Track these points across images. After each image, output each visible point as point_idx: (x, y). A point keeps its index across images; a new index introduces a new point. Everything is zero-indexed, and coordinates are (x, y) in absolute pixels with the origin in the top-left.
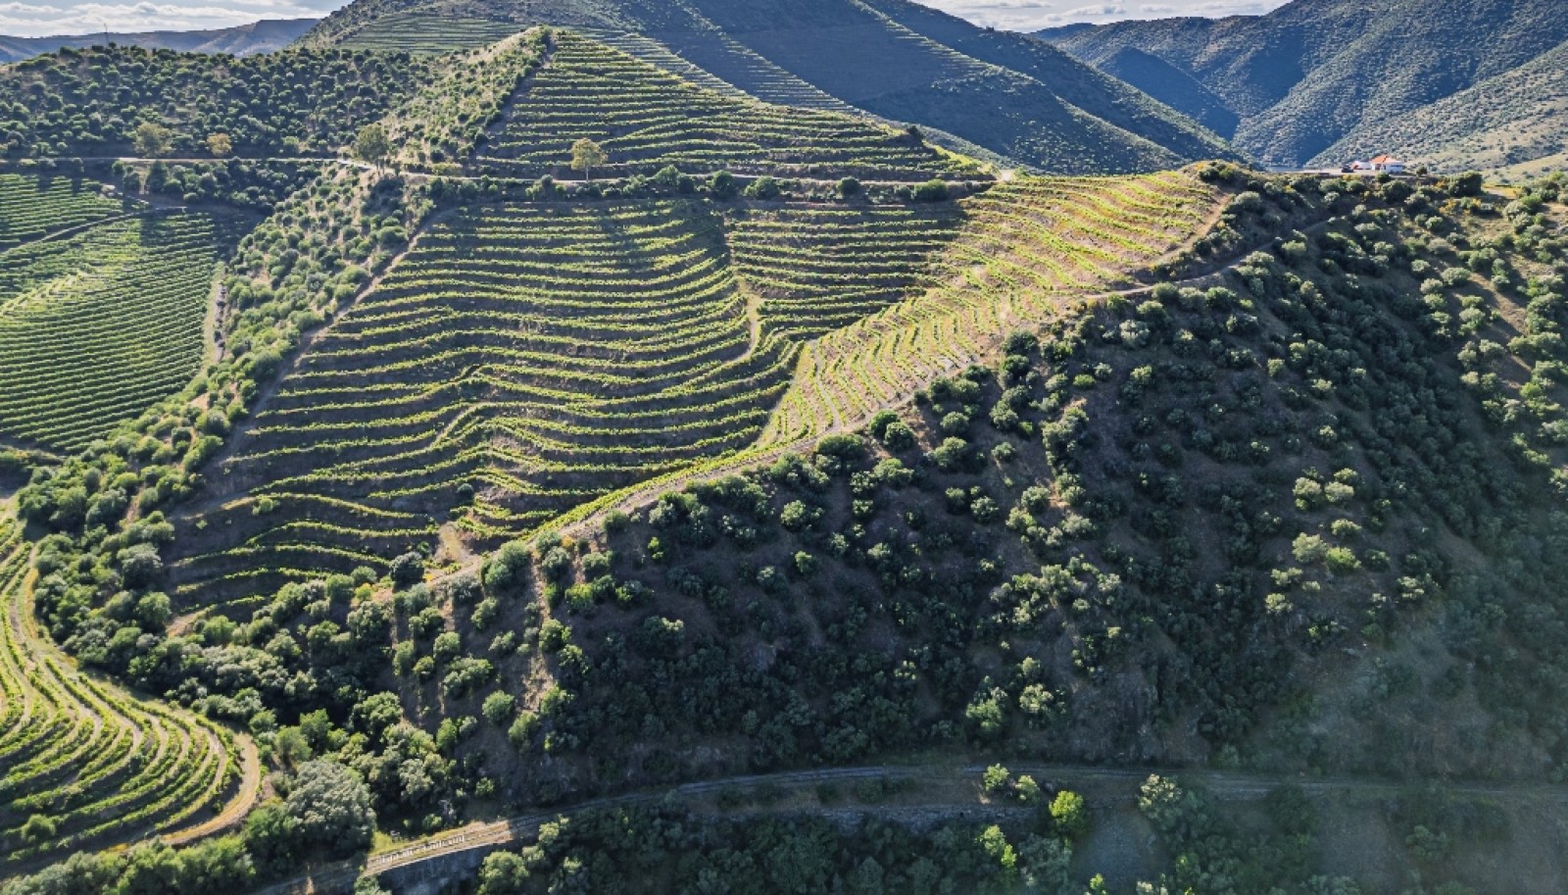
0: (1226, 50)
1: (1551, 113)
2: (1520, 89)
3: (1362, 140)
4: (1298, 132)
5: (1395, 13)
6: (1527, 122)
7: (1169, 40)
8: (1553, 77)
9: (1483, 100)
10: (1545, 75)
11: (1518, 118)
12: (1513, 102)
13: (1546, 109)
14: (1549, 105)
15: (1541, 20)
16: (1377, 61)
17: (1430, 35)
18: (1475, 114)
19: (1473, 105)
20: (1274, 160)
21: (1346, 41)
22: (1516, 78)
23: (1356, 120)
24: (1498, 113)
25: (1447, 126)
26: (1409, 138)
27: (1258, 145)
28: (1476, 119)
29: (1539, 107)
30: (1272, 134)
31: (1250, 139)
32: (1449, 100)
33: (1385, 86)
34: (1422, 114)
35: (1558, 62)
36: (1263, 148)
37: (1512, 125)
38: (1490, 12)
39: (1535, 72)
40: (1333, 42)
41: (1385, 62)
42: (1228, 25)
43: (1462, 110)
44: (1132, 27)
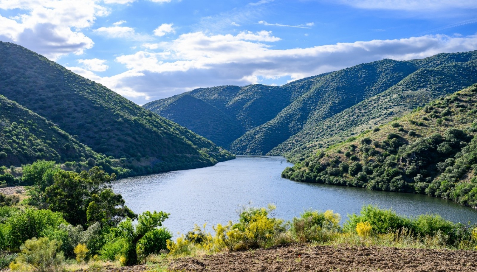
0: (242, 99)
1: (391, 114)
2: (375, 105)
3: (296, 138)
4: (266, 136)
5: (323, 80)
6: (379, 119)
7: (216, 96)
8: (392, 98)
9: (357, 111)
10: (388, 97)
11: (373, 118)
12: (372, 111)
13: (389, 112)
14: (391, 110)
15: (390, 79)
16: (313, 101)
17: (338, 88)
18: (352, 118)
19: (351, 114)
20: (251, 152)
21: (300, 93)
22: (374, 100)
23: (298, 130)
24: (364, 118)
25: (337, 126)
26: (318, 134)
27: (245, 144)
28: (353, 121)
29: (385, 111)
30: (253, 138)
31: (241, 140)
32: (340, 114)
33: (316, 113)
34: (327, 123)
35: (395, 91)
36: (247, 145)
37: (370, 122)
38: (365, 77)
39: (383, 96)
40: (295, 95)
41: (317, 102)
42: (246, 88)
43: (346, 117)
44: (200, 91)
